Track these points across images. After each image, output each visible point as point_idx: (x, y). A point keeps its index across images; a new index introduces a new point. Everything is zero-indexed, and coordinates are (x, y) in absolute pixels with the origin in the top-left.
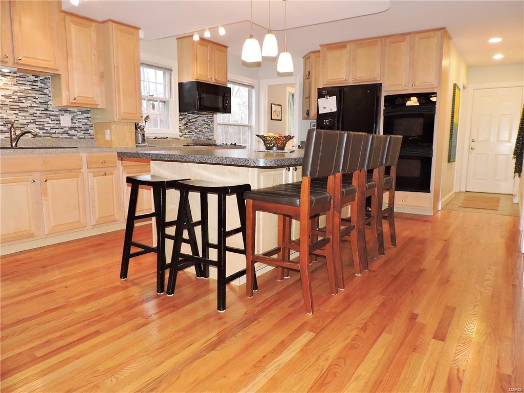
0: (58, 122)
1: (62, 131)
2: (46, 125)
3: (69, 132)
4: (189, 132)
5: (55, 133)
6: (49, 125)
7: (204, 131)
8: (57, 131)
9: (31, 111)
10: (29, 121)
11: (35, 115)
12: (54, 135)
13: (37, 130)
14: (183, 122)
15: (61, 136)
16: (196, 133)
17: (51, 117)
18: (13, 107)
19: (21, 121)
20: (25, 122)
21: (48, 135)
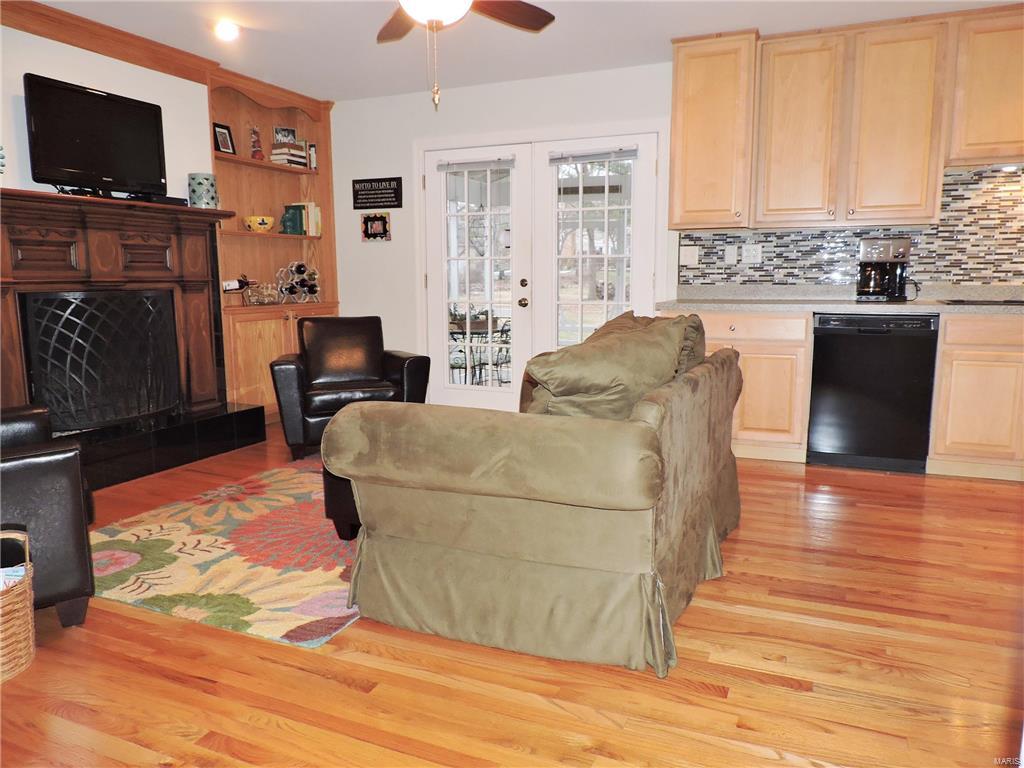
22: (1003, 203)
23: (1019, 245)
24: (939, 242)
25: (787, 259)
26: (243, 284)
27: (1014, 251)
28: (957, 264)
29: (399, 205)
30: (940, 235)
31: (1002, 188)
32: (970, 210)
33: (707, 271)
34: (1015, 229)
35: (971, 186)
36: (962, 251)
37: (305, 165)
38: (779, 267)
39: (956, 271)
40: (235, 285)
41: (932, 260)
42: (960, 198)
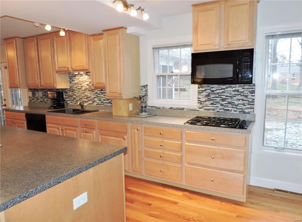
1: (108, 101)
4: (212, 104)
5: (105, 103)
6: (103, 98)
7: (236, 103)
11: (97, 93)
12: (105, 104)
13: (98, 101)
14: (205, 94)
15: (108, 105)
16: (222, 105)
17: (104, 94)
18: (89, 90)
20: (93, 97)
21: (102, 104)
22: (81, 82)
23: (85, 94)
24: (71, 92)
27: (84, 95)
28: (74, 98)
30: (71, 90)
31: (80, 78)
32: (75, 84)
33: (34, 98)
34: (83, 89)
35: (75, 77)
36: (75, 95)
38: (45, 98)
39: (74, 100)
41: (70, 97)
42: (73, 80)
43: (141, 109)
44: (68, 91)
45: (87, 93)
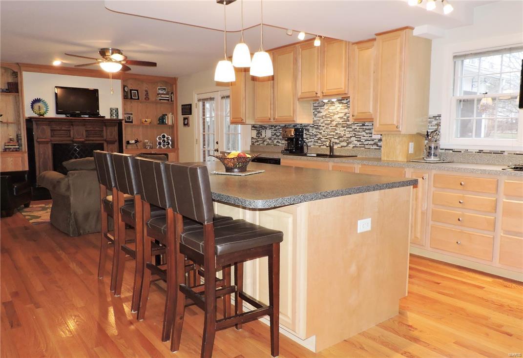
0: (370, 135)
1: (372, 142)
2: (362, 138)
3: (378, 143)
5: (367, 145)
6: (365, 138)
8: (370, 142)
9: (354, 127)
10: (351, 135)
11: (356, 130)
12: (367, 147)
13: (356, 142)
15: (371, 147)
17: (366, 131)
18: (344, 125)
19: (347, 136)
20: (349, 135)
21: (363, 146)
22: (331, 114)
23: (336, 131)
24: (315, 130)
25: (277, 136)
26: (137, 141)
27: (335, 134)
28: (319, 139)
29: (191, 114)
30: (315, 127)
31: (330, 108)
32: (322, 117)
33: (258, 140)
34: (334, 125)
35: (322, 107)
36: (321, 133)
37: (168, 100)
38: (275, 139)
39: (319, 142)
40: (133, 142)
41: (313, 137)
42: (319, 112)
43: (429, 151)
44: (311, 128)
45: (340, 131)
